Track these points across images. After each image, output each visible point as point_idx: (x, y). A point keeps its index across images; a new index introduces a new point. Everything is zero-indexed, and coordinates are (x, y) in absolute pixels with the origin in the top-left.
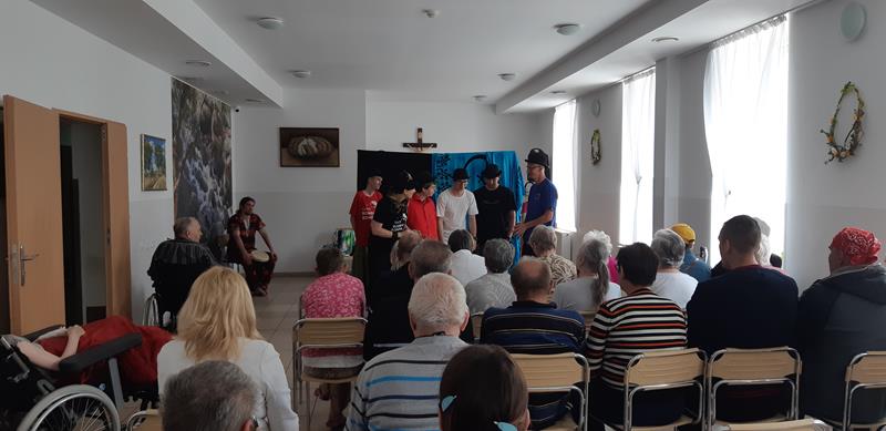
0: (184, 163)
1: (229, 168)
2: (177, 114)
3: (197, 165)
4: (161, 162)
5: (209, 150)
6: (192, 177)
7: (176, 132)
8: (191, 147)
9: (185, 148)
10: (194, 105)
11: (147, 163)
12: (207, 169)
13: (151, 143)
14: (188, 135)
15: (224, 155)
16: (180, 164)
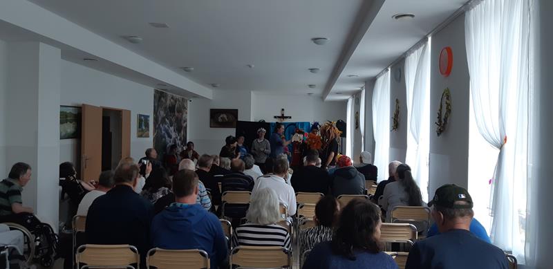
0: (159, 125)
1: (186, 128)
2: (156, 105)
3: (166, 126)
4: (147, 125)
5: (173, 120)
6: (163, 132)
7: (155, 112)
8: (163, 119)
9: (160, 119)
10: (166, 100)
11: (140, 126)
12: (172, 128)
13: (142, 118)
14: (162, 113)
15: (182, 122)
16: (157, 126)
